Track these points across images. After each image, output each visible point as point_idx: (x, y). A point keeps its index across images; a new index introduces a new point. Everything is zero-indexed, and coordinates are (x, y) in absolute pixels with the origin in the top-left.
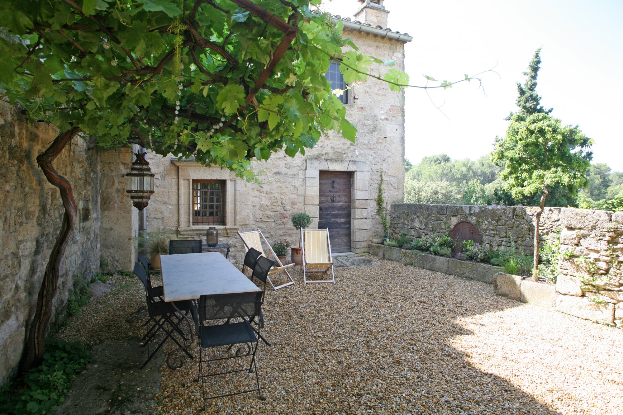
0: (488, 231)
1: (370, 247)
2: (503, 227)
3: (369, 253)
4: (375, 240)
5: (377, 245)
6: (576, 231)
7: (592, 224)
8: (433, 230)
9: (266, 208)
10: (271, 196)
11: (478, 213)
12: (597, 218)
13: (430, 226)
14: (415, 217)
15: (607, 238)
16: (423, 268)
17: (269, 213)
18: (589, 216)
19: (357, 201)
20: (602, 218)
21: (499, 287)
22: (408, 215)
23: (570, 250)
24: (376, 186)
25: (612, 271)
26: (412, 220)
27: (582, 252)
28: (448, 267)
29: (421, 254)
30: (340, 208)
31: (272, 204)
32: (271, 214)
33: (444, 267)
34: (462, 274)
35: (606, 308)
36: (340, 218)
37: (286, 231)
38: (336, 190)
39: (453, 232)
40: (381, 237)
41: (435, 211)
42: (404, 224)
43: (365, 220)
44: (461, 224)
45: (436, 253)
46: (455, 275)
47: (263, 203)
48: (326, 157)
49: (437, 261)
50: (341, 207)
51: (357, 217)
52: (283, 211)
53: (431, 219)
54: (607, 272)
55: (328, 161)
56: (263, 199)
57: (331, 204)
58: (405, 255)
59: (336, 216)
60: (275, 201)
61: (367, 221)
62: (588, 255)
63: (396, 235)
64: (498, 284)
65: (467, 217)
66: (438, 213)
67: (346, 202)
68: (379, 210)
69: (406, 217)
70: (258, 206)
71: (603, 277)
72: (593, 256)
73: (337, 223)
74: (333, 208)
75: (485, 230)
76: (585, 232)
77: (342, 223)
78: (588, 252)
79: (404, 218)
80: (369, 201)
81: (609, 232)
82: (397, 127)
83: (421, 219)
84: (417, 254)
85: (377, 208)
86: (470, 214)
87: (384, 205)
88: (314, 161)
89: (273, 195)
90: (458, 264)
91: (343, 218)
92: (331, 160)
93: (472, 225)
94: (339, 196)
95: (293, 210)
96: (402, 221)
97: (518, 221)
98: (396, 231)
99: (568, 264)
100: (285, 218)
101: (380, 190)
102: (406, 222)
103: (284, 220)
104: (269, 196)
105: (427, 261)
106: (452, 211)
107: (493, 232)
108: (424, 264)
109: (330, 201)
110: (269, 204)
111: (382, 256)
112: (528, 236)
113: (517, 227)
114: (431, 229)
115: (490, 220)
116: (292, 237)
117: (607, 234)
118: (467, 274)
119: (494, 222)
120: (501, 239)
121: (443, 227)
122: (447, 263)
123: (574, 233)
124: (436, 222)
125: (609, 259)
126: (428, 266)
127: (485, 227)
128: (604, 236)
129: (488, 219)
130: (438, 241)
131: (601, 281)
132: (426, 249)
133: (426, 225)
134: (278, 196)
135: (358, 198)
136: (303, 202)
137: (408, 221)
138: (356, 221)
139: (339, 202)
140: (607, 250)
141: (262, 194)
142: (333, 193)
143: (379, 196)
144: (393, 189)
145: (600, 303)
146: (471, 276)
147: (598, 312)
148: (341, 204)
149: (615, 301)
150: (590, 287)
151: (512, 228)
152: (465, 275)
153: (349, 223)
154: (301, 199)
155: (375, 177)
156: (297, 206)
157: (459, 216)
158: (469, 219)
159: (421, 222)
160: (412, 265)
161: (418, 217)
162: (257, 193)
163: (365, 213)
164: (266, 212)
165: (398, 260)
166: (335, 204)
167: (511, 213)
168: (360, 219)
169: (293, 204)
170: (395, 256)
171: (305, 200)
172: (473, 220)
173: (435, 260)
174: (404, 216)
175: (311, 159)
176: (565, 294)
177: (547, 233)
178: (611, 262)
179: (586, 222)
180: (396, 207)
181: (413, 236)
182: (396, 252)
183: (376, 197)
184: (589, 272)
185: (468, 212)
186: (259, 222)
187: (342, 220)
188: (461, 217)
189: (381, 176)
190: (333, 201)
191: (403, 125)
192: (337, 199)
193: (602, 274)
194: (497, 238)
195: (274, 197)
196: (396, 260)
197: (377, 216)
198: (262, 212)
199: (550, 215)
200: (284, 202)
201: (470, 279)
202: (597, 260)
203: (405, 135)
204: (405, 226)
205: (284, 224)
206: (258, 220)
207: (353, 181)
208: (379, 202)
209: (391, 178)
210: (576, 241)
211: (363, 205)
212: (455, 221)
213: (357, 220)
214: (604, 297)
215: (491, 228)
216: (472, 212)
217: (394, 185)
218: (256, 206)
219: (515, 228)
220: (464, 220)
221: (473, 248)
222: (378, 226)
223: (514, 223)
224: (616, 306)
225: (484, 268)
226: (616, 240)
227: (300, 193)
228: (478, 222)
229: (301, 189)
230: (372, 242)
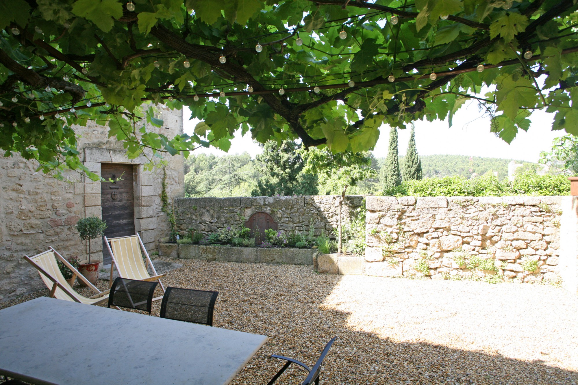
0: (283, 219)
1: (158, 248)
2: (296, 214)
3: (158, 254)
4: (162, 240)
5: (168, 244)
6: (377, 213)
7: (388, 207)
8: (226, 223)
9: (30, 214)
10: (36, 197)
11: (273, 204)
12: (391, 202)
13: (223, 219)
14: (204, 211)
15: (397, 216)
16: (229, 261)
17: (33, 221)
18: (386, 201)
19: (143, 198)
20: (394, 202)
21: (319, 266)
22: (196, 209)
23: (374, 227)
24: (160, 180)
25: (400, 238)
26: (201, 215)
27: (382, 228)
28: (257, 256)
29: (225, 248)
30: (123, 208)
31: (38, 208)
32: (38, 222)
33: (253, 257)
34: (272, 261)
35: (398, 266)
36: (123, 219)
37: (60, 243)
38: (117, 187)
39: (250, 223)
40: (167, 236)
41: (227, 204)
42: (192, 219)
43: (151, 219)
44: (257, 215)
45: (241, 245)
46: (265, 263)
47: (24, 207)
48: (108, 146)
49: (244, 252)
50: (124, 205)
51: (144, 216)
52: (54, 217)
53: (223, 212)
54: (397, 239)
55: (111, 152)
56: (24, 202)
57: (111, 203)
58: (206, 251)
59: (118, 217)
60: (43, 204)
61: (153, 219)
62: (385, 230)
63: (182, 231)
64: (319, 263)
65: (262, 208)
66: (232, 206)
67: (128, 200)
68: (163, 206)
69: (193, 212)
70: (16, 213)
71: (396, 244)
72: (389, 230)
73: (119, 225)
74: (115, 208)
75: (280, 219)
76: (384, 213)
77: (125, 224)
78: (386, 228)
79: (191, 213)
80: (153, 197)
81: (398, 212)
82: (177, 118)
83: (212, 212)
84: (220, 249)
85: (162, 204)
86: (265, 205)
87: (169, 201)
88: (94, 151)
89: (39, 196)
90: (267, 252)
91: (126, 218)
92: (114, 150)
93: (267, 214)
94: (121, 194)
95: (69, 214)
96: (189, 216)
97: (308, 208)
98: (183, 227)
99: (373, 239)
100: (58, 226)
101: (164, 186)
102: (194, 217)
103: (58, 230)
104: (32, 197)
105: (232, 254)
106: (246, 203)
107: (287, 219)
108: (229, 257)
109: (111, 200)
110: (33, 209)
111: (176, 256)
112: (317, 220)
113: (308, 213)
114: (224, 222)
115: (284, 209)
116: (69, 250)
117: (397, 213)
118: (277, 260)
119: (288, 211)
120: (295, 225)
121: (238, 219)
122: (255, 253)
123: (377, 215)
124: (230, 215)
125: (398, 231)
126: (234, 258)
127: (280, 216)
128: (395, 215)
129: (282, 208)
130: (238, 232)
131: (395, 247)
132: (229, 242)
133: (217, 219)
134: (47, 197)
135: (143, 195)
136: (82, 203)
137: (196, 216)
138: (142, 222)
139: (121, 200)
140: (397, 225)
141: (22, 196)
142: (114, 190)
143: (163, 192)
144: (175, 183)
145: (395, 263)
146: (281, 261)
147: (394, 269)
148: (123, 202)
149: (402, 260)
150: (388, 253)
151: (304, 214)
152: (275, 261)
153: (133, 224)
154: (79, 199)
155: (158, 171)
156: (74, 209)
157: (253, 207)
158: (264, 209)
159: (212, 216)
160: (215, 260)
161: (208, 211)
162: (14, 195)
163: (151, 211)
164: (28, 221)
165: (199, 257)
166: (116, 203)
167: (303, 202)
168: (147, 218)
169: (69, 206)
170: (194, 254)
171: (84, 200)
172: (268, 210)
173: (242, 251)
174: (192, 210)
175: (91, 148)
176: (372, 262)
177: (332, 217)
178: (399, 233)
179: (384, 205)
180: (180, 202)
181: (204, 230)
182: (193, 250)
183: (160, 192)
184: (387, 242)
185: (262, 203)
186: (17, 236)
187: (125, 221)
188: (256, 209)
189: (164, 169)
190: (114, 200)
191: (182, 117)
192: (118, 196)
193: (394, 242)
194: (291, 224)
195: (41, 198)
196: (194, 257)
197: (162, 214)
198: (22, 222)
199: (334, 202)
200: (56, 205)
201: (282, 263)
202: (391, 233)
203: (184, 127)
204: (193, 221)
205: (57, 234)
206: (16, 234)
207: (136, 176)
208: (164, 198)
209: (173, 172)
210: (377, 221)
211: (148, 202)
212: (249, 212)
213: (143, 220)
214: (396, 259)
215: (285, 216)
216: (267, 203)
217: (175, 179)
218: (12, 213)
219: (306, 214)
220: (259, 211)
221: (275, 235)
222: (163, 224)
223: (305, 210)
224: (404, 263)
225: (293, 252)
226: (401, 217)
227: (78, 191)
228: (273, 212)
229: (79, 186)
230: (159, 243)
